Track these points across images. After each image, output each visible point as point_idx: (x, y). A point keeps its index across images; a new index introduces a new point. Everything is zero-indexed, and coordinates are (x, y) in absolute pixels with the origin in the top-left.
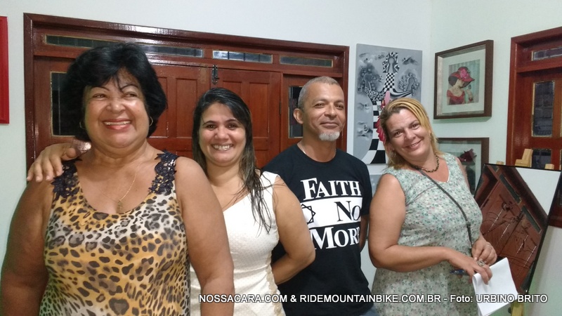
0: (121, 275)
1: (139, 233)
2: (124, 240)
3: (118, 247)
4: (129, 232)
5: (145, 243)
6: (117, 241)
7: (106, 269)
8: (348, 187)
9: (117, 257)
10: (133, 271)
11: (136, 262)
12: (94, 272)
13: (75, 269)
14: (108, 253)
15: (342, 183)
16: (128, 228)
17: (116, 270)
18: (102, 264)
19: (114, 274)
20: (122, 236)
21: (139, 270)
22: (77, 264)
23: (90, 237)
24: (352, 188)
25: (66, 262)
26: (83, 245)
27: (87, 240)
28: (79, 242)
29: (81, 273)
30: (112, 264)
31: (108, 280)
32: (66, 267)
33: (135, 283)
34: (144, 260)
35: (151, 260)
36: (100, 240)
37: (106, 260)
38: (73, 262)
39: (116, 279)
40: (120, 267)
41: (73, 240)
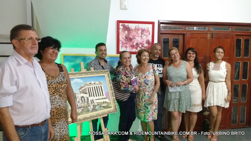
0: (60, 89)
1: (62, 80)
2: (60, 82)
3: (59, 83)
4: (60, 80)
5: (64, 82)
6: (59, 82)
7: (58, 88)
8: (160, 66)
9: (59, 85)
10: (62, 88)
11: (63, 86)
12: (55, 89)
13: (52, 88)
14: (58, 85)
15: (159, 65)
16: (60, 79)
17: (59, 88)
18: (57, 87)
19: (59, 89)
20: (59, 81)
21: (63, 88)
22: (53, 87)
23: (54, 81)
24: (161, 66)
25: (50, 87)
26: (53, 83)
27: (53, 82)
28: (52, 83)
29: (53, 89)
30: (59, 87)
31: (58, 90)
32: (50, 88)
33: (63, 91)
34: (64, 86)
35: (65, 86)
36: (56, 82)
37: (57, 86)
38: (52, 87)
39: (59, 90)
40: (60, 87)
41: (50, 82)
